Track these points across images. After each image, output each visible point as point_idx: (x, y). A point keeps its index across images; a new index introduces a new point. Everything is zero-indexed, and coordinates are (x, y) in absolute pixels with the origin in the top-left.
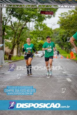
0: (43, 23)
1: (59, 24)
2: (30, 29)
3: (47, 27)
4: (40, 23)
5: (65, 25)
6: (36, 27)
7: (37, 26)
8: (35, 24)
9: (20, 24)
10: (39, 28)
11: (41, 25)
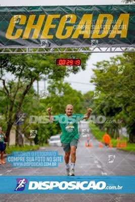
0: (63, 83)
1: (94, 83)
2: (39, 94)
3: (71, 89)
4: (59, 82)
5: (105, 84)
6: (52, 89)
7: (53, 87)
8: (50, 85)
9: (20, 85)
10: (57, 92)
11: (60, 86)
